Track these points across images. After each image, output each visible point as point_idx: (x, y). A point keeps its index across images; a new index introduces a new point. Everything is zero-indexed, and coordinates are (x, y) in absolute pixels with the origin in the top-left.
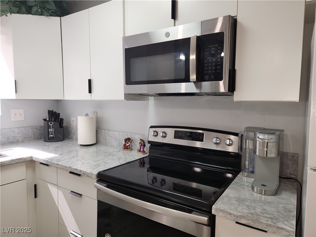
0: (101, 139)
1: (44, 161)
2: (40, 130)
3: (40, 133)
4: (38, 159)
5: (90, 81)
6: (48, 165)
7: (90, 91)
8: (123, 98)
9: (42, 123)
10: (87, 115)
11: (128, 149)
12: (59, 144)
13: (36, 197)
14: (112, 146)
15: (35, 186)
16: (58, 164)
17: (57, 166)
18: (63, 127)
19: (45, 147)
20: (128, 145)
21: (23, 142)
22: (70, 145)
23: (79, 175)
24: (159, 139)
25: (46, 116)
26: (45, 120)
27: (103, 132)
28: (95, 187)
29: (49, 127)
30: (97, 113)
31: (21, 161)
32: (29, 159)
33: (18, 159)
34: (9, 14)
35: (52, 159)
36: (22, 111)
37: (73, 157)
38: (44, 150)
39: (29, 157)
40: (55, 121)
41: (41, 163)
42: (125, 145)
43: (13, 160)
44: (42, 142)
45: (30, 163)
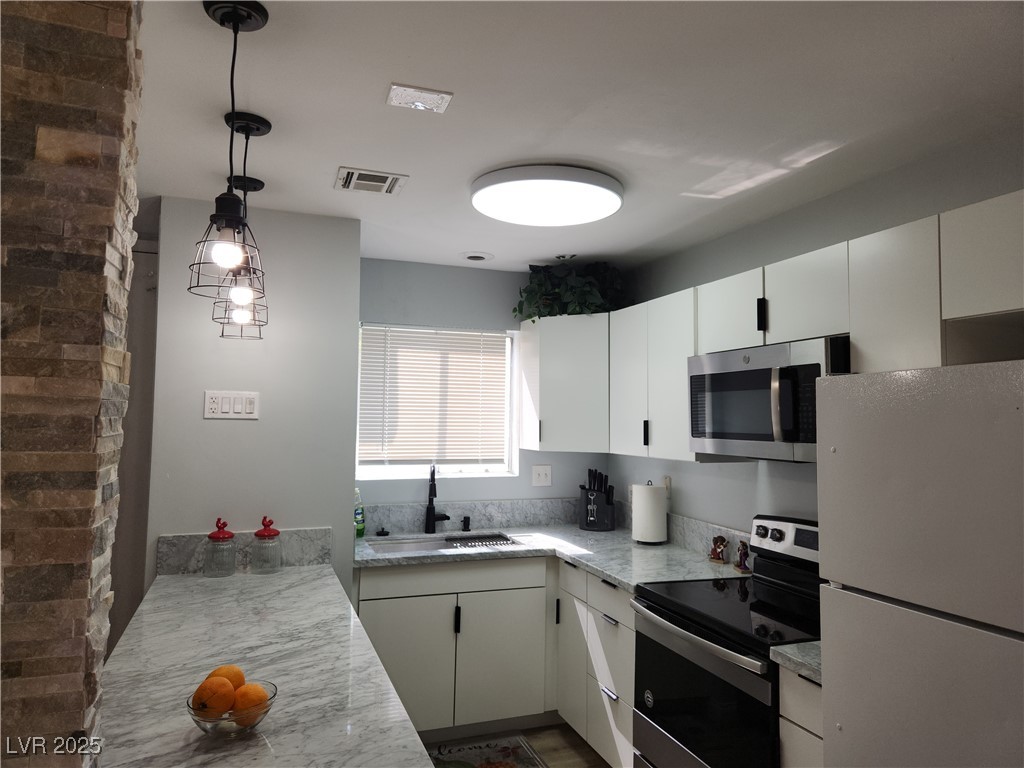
0: (677, 536)
1: (571, 558)
2: (575, 506)
3: (574, 513)
4: (563, 554)
5: (646, 424)
6: (575, 566)
7: (646, 442)
8: (694, 460)
9: (578, 492)
10: (650, 483)
11: (719, 559)
12: (601, 535)
13: (558, 622)
14: (695, 551)
15: (558, 601)
16: (587, 566)
17: (587, 569)
18: (612, 504)
19: (578, 538)
20: (719, 550)
21: (547, 525)
22: (620, 539)
23: (614, 586)
24: (768, 544)
25: (584, 479)
26: (583, 487)
27: (678, 520)
28: (632, 606)
29: (588, 502)
30: (670, 479)
31: (540, 554)
32: (551, 554)
33: (536, 551)
34: (536, 318)
35: (581, 557)
36: (548, 469)
37: (612, 559)
38: (574, 542)
39: (551, 550)
40: (599, 490)
41: (566, 562)
42: (714, 550)
43: (529, 551)
44: (576, 529)
45: (552, 559)
